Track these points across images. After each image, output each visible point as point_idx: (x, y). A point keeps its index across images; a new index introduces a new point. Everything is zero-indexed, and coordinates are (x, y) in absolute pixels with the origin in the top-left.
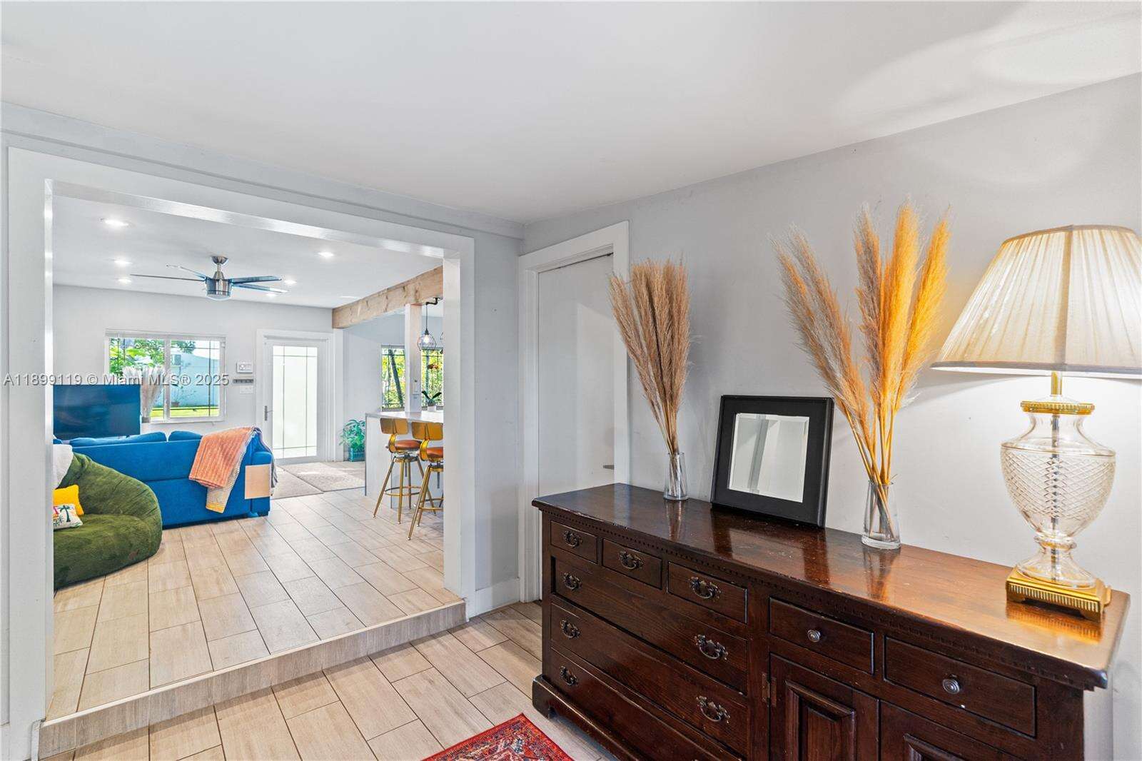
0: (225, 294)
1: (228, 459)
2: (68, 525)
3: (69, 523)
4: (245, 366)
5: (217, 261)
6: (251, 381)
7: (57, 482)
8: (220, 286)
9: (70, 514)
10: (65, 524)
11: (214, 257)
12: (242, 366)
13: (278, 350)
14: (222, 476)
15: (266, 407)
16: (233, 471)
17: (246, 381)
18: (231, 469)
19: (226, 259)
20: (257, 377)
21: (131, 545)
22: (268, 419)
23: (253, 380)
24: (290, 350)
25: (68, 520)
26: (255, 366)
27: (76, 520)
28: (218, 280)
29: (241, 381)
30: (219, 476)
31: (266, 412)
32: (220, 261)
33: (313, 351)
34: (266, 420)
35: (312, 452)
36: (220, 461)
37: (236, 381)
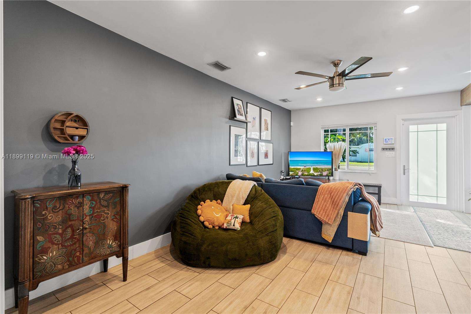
0: (339, 86)
1: (335, 204)
2: (233, 228)
3: (234, 227)
4: (389, 139)
5: (336, 65)
6: (393, 149)
7: (243, 201)
8: (336, 80)
9: (236, 222)
10: (232, 227)
11: (333, 62)
12: (387, 140)
13: (413, 128)
14: (330, 216)
15: (404, 166)
16: (338, 213)
17: (390, 149)
18: (336, 212)
19: (341, 61)
20: (397, 146)
21: (246, 255)
22: (406, 173)
23: (394, 148)
24: (422, 127)
25: (234, 225)
26: (395, 139)
27: (238, 226)
28: (334, 77)
29: (387, 149)
30: (328, 216)
31: (404, 170)
32: (336, 64)
33: (444, 126)
34: (404, 174)
35: (443, 201)
36: (329, 205)
37: (384, 149)
